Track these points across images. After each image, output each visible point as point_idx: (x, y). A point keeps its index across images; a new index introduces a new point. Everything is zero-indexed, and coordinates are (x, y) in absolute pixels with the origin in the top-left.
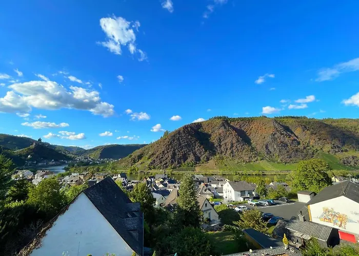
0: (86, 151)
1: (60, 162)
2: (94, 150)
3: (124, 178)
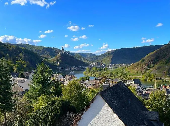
0: (98, 57)
1: (80, 68)
3: (139, 85)
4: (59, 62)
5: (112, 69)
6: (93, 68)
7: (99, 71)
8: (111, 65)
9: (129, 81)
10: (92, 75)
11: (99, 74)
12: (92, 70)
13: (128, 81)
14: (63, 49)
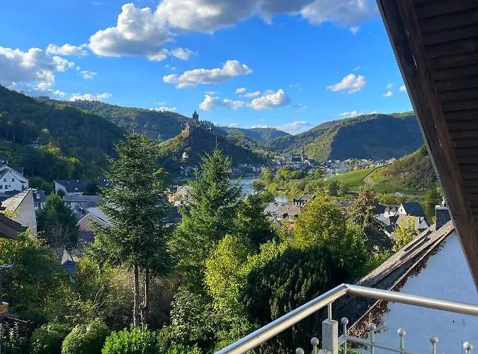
0: (293, 139)
1: (241, 169)
2: (312, 135)
3: (422, 218)
4: (185, 153)
5: (334, 173)
6: (282, 171)
7: (298, 179)
8: (330, 161)
9: (390, 208)
10: (278, 190)
11: (299, 187)
12: (277, 176)
13: (388, 209)
14: (196, 116)
